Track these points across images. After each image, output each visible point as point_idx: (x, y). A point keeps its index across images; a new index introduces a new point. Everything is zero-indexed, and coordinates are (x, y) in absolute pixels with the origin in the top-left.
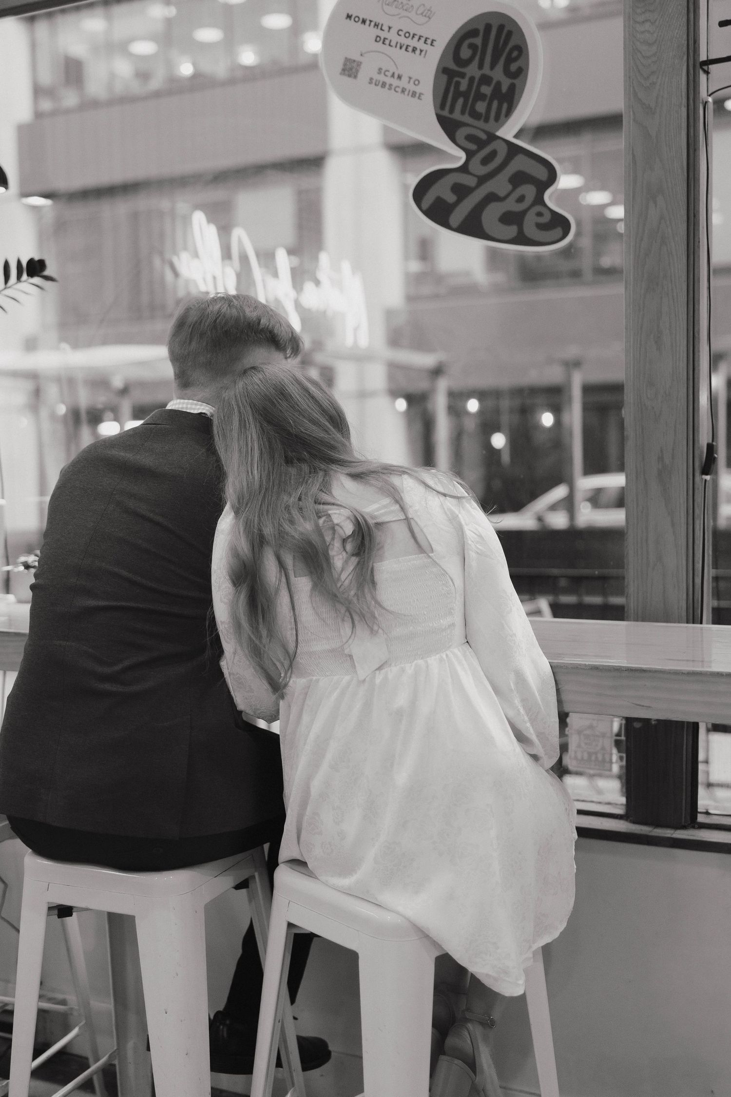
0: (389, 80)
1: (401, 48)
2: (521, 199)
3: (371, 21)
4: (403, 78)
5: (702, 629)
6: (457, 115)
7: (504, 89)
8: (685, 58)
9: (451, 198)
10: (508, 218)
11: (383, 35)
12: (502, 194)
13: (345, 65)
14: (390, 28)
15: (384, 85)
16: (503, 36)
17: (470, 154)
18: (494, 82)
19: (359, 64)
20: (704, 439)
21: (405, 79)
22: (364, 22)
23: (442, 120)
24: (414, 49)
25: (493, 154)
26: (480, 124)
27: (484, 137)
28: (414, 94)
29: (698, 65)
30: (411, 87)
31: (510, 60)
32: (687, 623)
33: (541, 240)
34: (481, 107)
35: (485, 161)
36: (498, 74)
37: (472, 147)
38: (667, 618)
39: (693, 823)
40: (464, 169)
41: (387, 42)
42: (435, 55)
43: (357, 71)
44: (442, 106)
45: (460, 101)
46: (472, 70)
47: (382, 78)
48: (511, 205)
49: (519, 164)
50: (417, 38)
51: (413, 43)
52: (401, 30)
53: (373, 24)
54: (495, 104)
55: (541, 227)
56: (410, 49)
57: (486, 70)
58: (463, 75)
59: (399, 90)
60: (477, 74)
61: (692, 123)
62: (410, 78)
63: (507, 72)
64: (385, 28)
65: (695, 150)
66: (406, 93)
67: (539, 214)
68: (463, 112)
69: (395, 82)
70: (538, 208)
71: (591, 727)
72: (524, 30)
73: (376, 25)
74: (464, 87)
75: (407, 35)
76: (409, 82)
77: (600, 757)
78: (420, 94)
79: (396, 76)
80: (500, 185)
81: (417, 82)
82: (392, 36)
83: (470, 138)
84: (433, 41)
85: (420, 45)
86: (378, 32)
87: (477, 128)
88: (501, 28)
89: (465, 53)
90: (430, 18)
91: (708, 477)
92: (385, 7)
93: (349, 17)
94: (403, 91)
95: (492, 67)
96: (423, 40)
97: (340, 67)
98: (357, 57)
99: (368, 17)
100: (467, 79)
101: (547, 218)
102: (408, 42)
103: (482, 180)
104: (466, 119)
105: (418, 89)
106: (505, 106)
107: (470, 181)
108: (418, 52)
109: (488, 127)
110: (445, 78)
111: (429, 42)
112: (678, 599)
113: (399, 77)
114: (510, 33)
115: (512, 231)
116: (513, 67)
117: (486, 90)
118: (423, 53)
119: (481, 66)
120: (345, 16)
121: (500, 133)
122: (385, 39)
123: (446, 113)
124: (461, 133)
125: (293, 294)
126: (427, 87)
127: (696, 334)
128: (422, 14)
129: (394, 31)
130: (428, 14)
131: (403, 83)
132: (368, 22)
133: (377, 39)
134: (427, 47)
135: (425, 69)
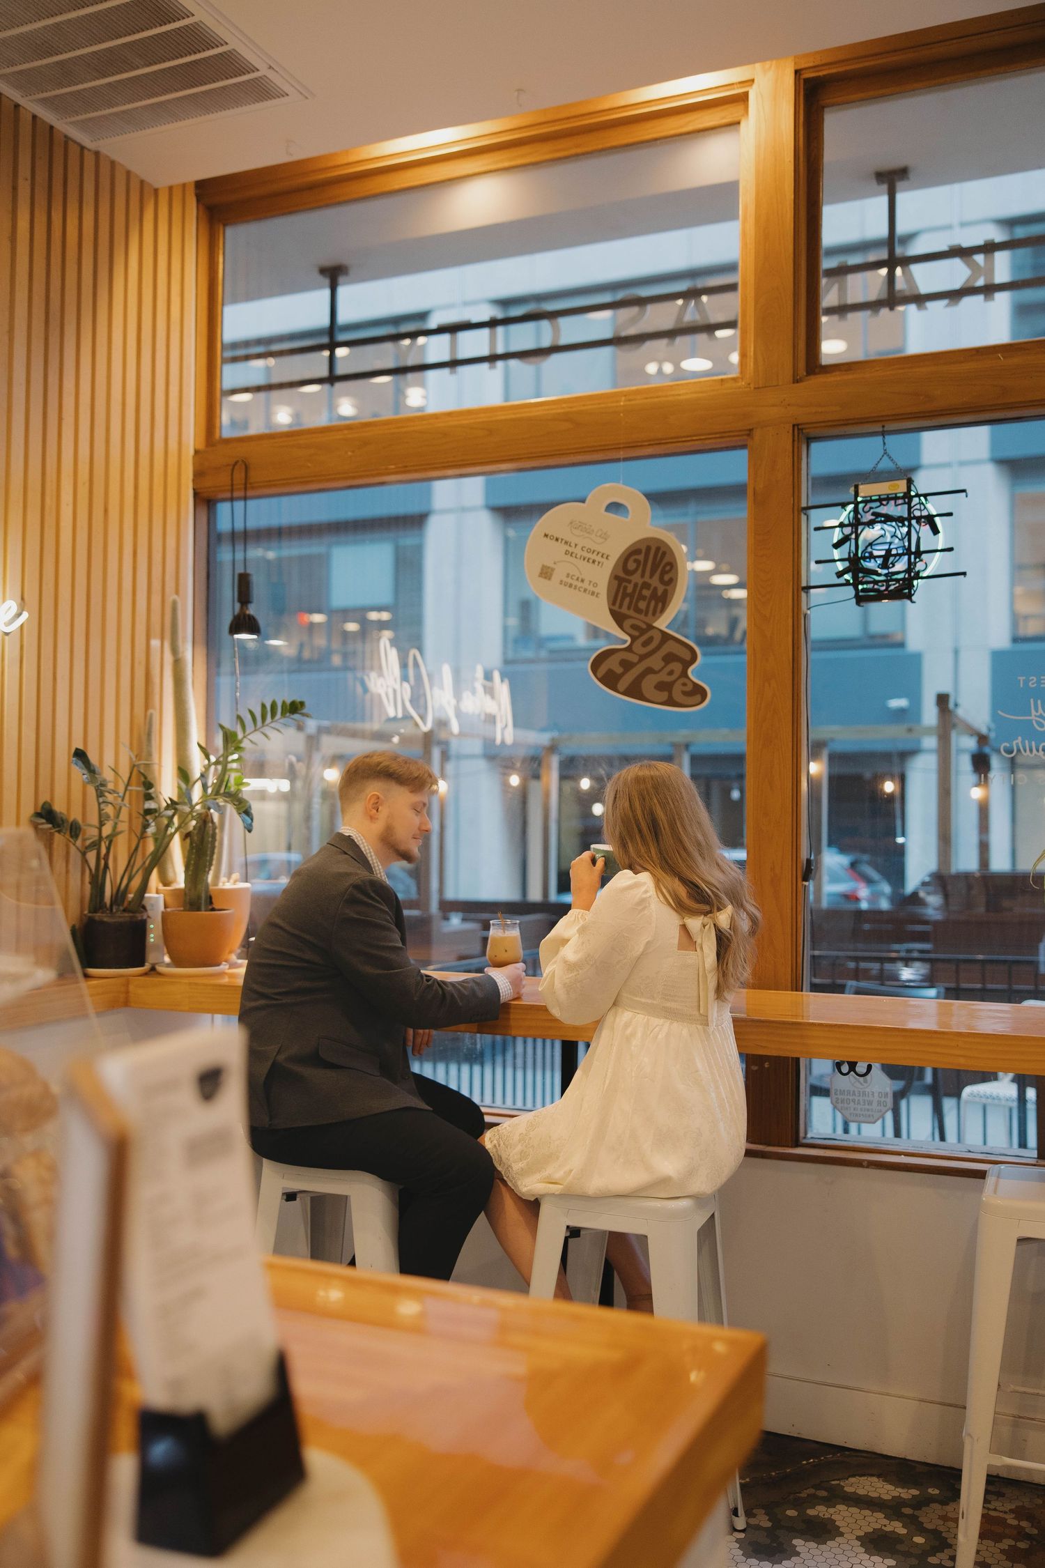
0: (575, 583)
1: (584, 559)
2: (671, 673)
3: (562, 540)
4: (585, 582)
5: (802, 995)
6: (624, 610)
7: (660, 593)
8: (791, 583)
9: (619, 670)
10: (661, 686)
11: (571, 550)
12: (656, 668)
13: (542, 569)
14: (576, 545)
15: (571, 586)
16: (659, 555)
17: (634, 639)
18: (652, 588)
19: (553, 570)
20: (804, 854)
21: (586, 582)
22: (557, 540)
23: (613, 613)
24: (594, 562)
25: (651, 640)
26: (642, 617)
27: (644, 626)
28: (593, 593)
29: (800, 589)
30: (591, 588)
31: (664, 573)
32: (792, 991)
33: (686, 703)
34: (642, 605)
35: (645, 644)
36: (655, 582)
37: (636, 633)
38: (777, 987)
39: (797, 1144)
40: (629, 649)
41: (574, 555)
42: (609, 566)
43: (551, 575)
44: (614, 603)
45: (627, 600)
46: (636, 578)
47: (569, 580)
48: (663, 677)
49: (669, 647)
50: (596, 553)
51: (594, 557)
52: (585, 547)
53: (563, 542)
54: (653, 603)
55: (685, 693)
56: (591, 561)
57: (647, 578)
58: (629, 582)
59: (582, 590)
60: (640, 582)
61: (796, 630)
62: (590, 582)
63: (662, 580)
64: (573, 545)
65: (798, 648)
66: (587, 592)
67: (684, 684)
68: (629, 608)
69: (579, 584)
70: (683, 680)
72: (675, 552)
73: (566, 543)
74: (630, 590)
75: (589, 551)
76: (589, 584)
78: (598, 594)
79: (580, 580)
80: (655, 662)
81: (595, 585)
82: (578, 551)
83: (634, 627)
84: (608, 556)
85: (598, 558)
86: (567, 547)
87: (640, 619)
88: (658, 549)
89: (631, 565)
90: (606, 539)
91: (806, 883)
92: (573, 530)
93: (546, 535)
94: (585, 590)
95: (651, 576)
96: (600, 555)
97: (539, 570)
98: (552, 565)
99: (560, 537)
100: (633, 583)
101: (689, 688)
102: (589, 555)
103: (643, 658)
104: (631, 613)
105: (596, 590)
106: (660, 605)
107: (635, 659)
108: (596, 563)
109: (647, 620)
111: (605, 556)
112: (786, 974)
113: (582, 581)
114: (664, 553)
115: (664, 696)
116: (666, 578)
117: (646, 593)
118: (600, 565)
119: (643, 576)
120: (543, 535)
121: (656, 624)
122: (572, 553)
123: (616, 608)
124: (627, 623)
126: (603, 589)
127: (798, 779)
128: (600, 536)
129: (579, 547)
130: (605, 537)
131: (586, 585)
132: (560, 540)
133: (567, 553)
134: (604, 560)
135: (601, 576)
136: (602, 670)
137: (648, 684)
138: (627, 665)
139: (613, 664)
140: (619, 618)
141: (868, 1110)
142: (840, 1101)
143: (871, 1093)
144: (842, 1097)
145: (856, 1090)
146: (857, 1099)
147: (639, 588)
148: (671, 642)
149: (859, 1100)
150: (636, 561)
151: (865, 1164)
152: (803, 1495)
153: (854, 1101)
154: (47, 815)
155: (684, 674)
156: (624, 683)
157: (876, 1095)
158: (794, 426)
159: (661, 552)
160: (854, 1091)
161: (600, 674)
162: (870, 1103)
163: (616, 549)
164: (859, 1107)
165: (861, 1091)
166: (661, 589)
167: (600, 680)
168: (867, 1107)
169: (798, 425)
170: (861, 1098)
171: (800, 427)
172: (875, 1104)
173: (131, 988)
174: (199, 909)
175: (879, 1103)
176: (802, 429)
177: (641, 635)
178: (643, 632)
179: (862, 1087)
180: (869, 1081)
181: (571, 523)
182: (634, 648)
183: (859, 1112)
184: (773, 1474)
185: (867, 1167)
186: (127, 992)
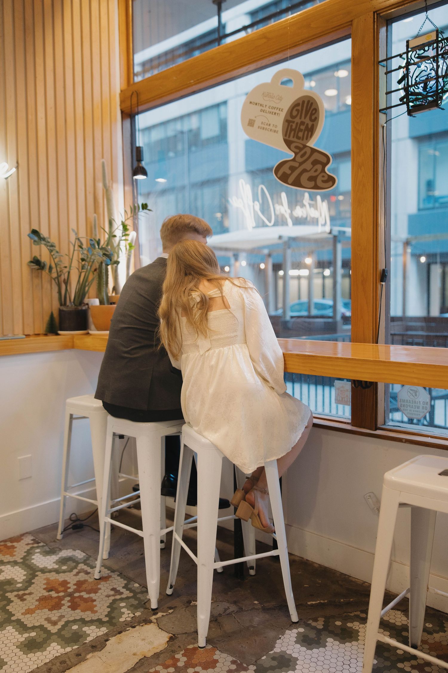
0: (265, 127)
1: (270, 113)
2: (316, 171)
3: (259, 104)
4: (271, 125)
5: (377, 346)
6: (291, 139)
7: (310, 126)
8: (374, 108)
9: (289, 172)
10: (311, 179)
11: (263, 109)
12: (308, 169)
13: (249, 122)
14: (266, 106)
15: (263, 128)
16: (309, 105)
17: (296, 154)
18: (305, 125)
19: (254, 121)
21: (272, 125)
22: (256, 104)
23: (286, 141)
24: (275, 114)
25: (305, 153)
26: (300, 141)
27: (301, 146)
28: (275, 131)
29: (378, 111)
30: (274, 128)
31: (312, 114)
32: (373, 343)
34: (300, 134)
35: (302, 156)
36: (307, 121)
37: (297, 151)
38: (365, 341)
40: (294, 160)
41: (265, 111)
42: (283, 115)
43: (254, 124)
44: (286, 136)
45: (293, 133)
46: (297, 120)
47: (263, 126)
48: (312, 173)
49: (315, 156)
50: (276, 109)
51: (275, 111)
52: (270, 106)
53: (259, 105)
54: (306, 133)
55: (324, 182)
56: (274, 113)
57: (303, 119)
58: (294, 122)
59: (269, 130)
60: (299, 121)
62: (273, 125)
63: (311, 120)
64: (264, 106)
67: (323, 176)
68: (293, 137)
69: (268, 127)
70: (323, 174)
71: (343, 387)
72: (317, 102)
73: (261, 105)
74: (294, 127)
75: (273, 108)
76: (273, 127)
77: (346, 399)
78: (277, 131)
79: (268, 124)
80: (308, 165)
81: (276, 126)
82: (267, 109)
83: (296, 147)
84: (282, 109)
85: (277, 111)
86: (262, 108)
87: (299, 143)
88: (309, 101)
89: (295, 113)
90: (281, 100)
91: (384, 283)
92: (264, 98)
93: (251, 103)
94: (271, 130)
95: (305, 118)
96: (278, 109)
97: (247, 122)
98: (254, 118)
99: (258, 102)
100: (295, 123)
101: (326, 178)
102: (273, 110)
103: (301, 164)
105: (276, 129)
106: (310, 133)
107: (296, 165)
108: (276, 114)
109: (303, 142)
110: (287, 124)
111: (281, 110)
112: (370, 334)
113: (270, 125)
114: (312, 104)
115: (312, 184)
116: (313, 117)
117: (303, 127)
118: (279, 114)
119: (300, 118)
120: (249, 102)
121: (308, 145)
122: (264, 110)
123: (287, 138)
124: (293, 145)
125: (289, 211)
126: (280, 128)
128: (278, 99)
129: (267, 107)
130: (280, 99)
131: (271, 127)
132: (258, 104)
133: (261, 110)
134: (280, 112)
135: (279, 121)
136: (280, 173)
137: (304, 179)
138: (292, 169)
139: (285, 169)
140: (288, 143)
141: (417, 411)
142: (402, 406)
143: (418, 402)
144: (404, 403)
145: (411, 400)
146: (411, 405)
147: (299, 125)
148: (316, 154)
149: (412, 406)
150: (297, 110)
151: (404, 440)
152: (352, 615)
153: (410, 406)
154: (37, 262)
155: (323, 171)
156: (291, 179)
157: (421, 403)
158: (374, 13)
159: (310, 103)
160: (410, 401)
161: (279, 175)
162: (418, 408)
163: (286, 105)
164: (412, 409)
165: (414, 400)
166: (310, 124)
167: (279, 178)
168: (416, 409)
169: (376, 11)
170: (413, 405)
171: (378, 12)
172: (421, 408)
173: (75, 340)
174: (104, 304)
175: (423, 408)
176: (379, 14)
177: (300, 151)
178: (301, 149)
179: (414, 398)
180: (418, 395)
181: (263, 94)
182: (297, 159)
183: (412, 412)
184: (342, 600)
185: (405, 442)
186: (73, 342)
